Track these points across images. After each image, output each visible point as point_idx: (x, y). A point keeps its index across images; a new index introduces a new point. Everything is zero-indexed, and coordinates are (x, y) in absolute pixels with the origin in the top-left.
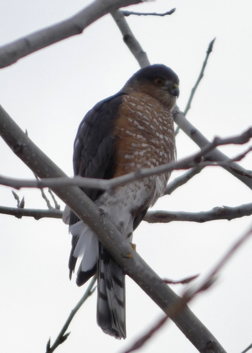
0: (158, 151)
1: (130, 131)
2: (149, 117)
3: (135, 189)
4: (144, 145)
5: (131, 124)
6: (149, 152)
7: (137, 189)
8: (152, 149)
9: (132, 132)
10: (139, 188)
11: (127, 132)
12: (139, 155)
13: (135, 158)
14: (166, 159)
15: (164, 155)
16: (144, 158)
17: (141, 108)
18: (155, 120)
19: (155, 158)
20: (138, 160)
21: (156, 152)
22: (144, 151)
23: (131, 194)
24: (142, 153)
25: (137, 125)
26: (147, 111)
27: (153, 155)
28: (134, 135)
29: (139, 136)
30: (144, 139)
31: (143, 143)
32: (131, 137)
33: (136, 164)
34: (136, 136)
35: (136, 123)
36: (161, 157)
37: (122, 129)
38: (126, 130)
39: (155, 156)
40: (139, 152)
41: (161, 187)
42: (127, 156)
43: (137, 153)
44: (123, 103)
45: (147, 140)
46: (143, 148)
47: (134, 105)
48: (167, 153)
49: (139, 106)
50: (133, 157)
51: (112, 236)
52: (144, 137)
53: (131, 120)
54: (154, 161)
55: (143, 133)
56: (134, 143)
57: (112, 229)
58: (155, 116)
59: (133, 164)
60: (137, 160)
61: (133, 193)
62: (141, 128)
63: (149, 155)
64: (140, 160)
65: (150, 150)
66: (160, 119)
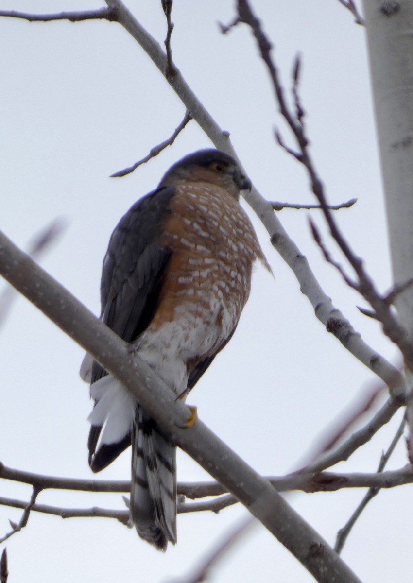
0: (228, 269)
1: (188, 239)
2: (216, 213)
3: (189, 327)
4: (208, 261)
5: (187, 229)
6: (215, 271)
7: (191, 327)
8: (219, 266)
9: (191, 242)
10: (195, 326)
11: (183, 241)
12: (200, 277)
13: (194, 281)
14: (239, 283)
15: (236, 277)
16: (209, 281)
17: (204, 199)
18: (226, 218)
19: (224, 280)
20: (200, 284)
21: (225, 272)
22: (208, 270)
23: (181, 333)
24: (204, 274)
25: (197, 230)
26: (214, 204)
27: (220, 276)
28: (193, 246)
29: (200, 248)
30: (209, 252)
31: (206, 257)
32: (188, 248)
33: (196, 290)
34: (195, 248)
35: (196, 226)
36: (232, 279)
37: (175, 237)
38: (182, 237)
39: (225, 277)
40: (200, 272)
41: (227, 326)
42: (181, 280)
43: (196, 274)
44: (178, 196)
45: (213, 252)
46: (205, 266)
47: (194, 196)
48: (242, 274)
49: (202, 197)
50: (191, 279)
51: (149, 386)
52: (207, 248)
53: (188, 222)
54: (223, 285)
55: (206, 242)
56: (193, 258)
57: (149, 374)
58: (225, 211)
59: (191, 292)
60: (197, 284)
61: (184, 332)
62: (204, 234)
63: (215, 276)
64: (202, 285)
65: (216, 268)
66: (234, 217)
